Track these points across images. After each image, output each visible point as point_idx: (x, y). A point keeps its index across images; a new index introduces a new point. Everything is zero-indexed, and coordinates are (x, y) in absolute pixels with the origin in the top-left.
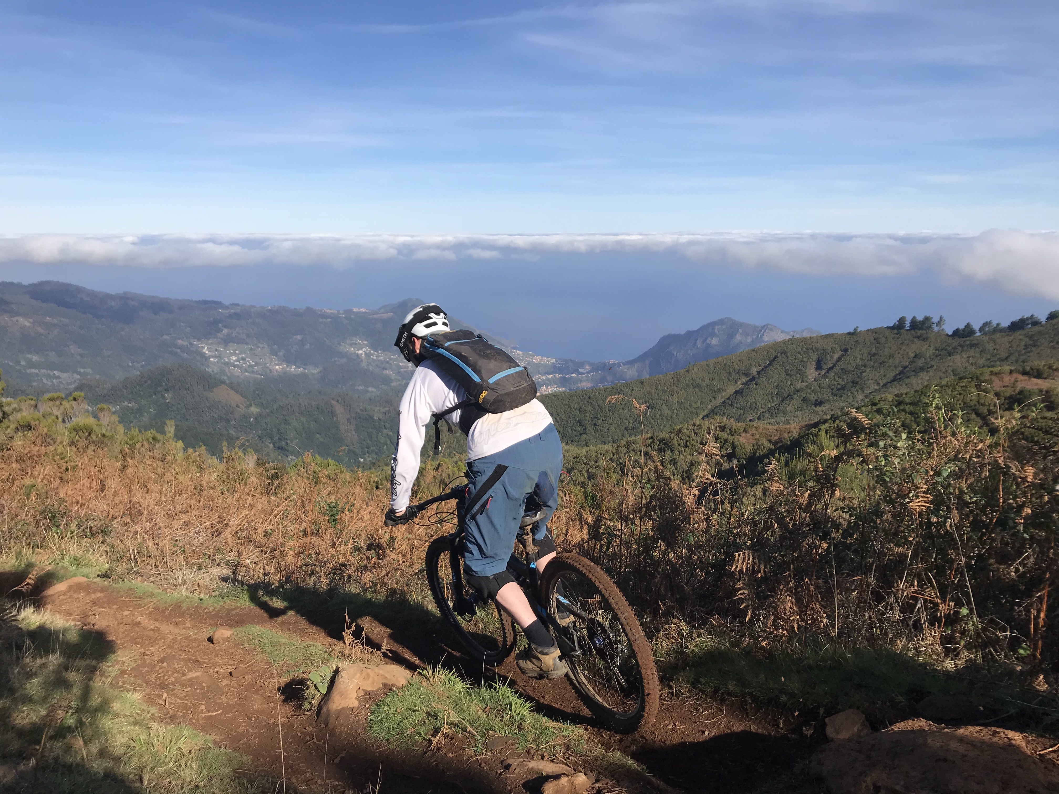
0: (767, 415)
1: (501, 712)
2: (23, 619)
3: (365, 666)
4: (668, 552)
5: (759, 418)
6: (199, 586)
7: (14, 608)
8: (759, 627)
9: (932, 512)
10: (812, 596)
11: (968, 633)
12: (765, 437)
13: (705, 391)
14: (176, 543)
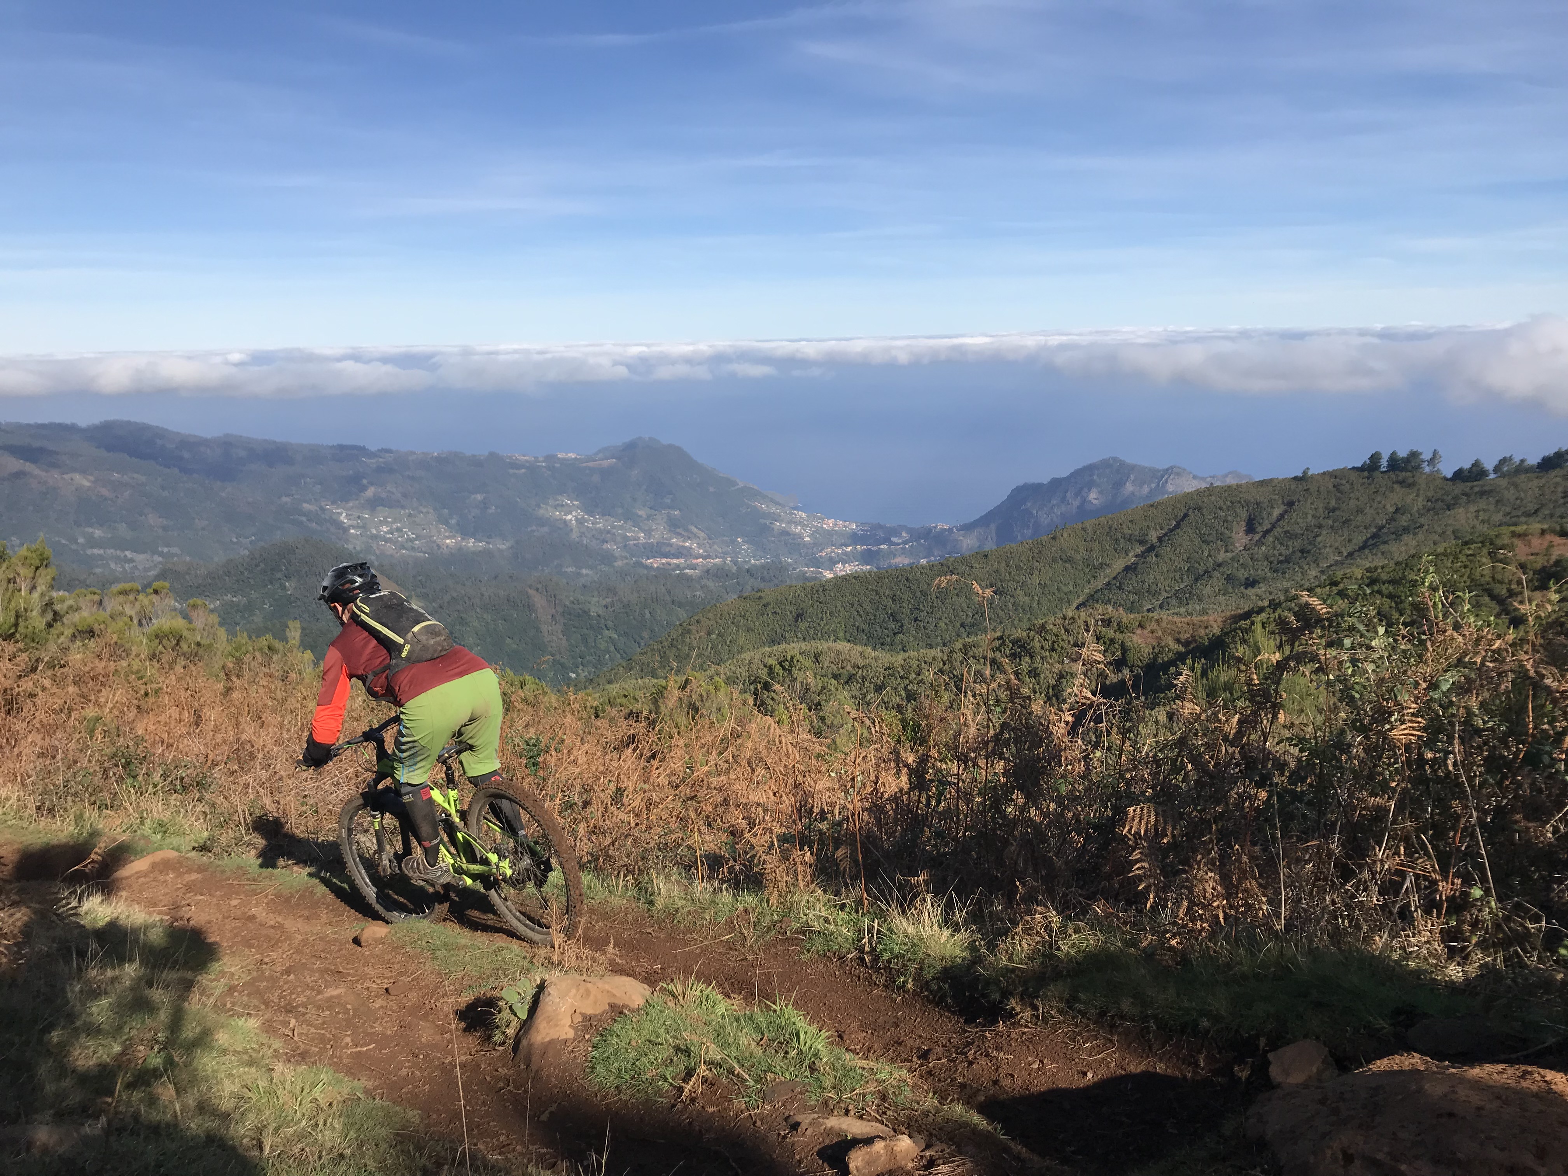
0: (1174, 602)
1: (783, 1046)
2: (86, 913)
3: (583, 978)
4: (1029, 808)
5: (1161, 607)
7: (74, 896)
8: (1166, 918)
9: (1426, 745)
10: (1245, 872)
11: (1483, 925)
12: (1170, 634)
13: (1080, 568)
14: (305, 800)
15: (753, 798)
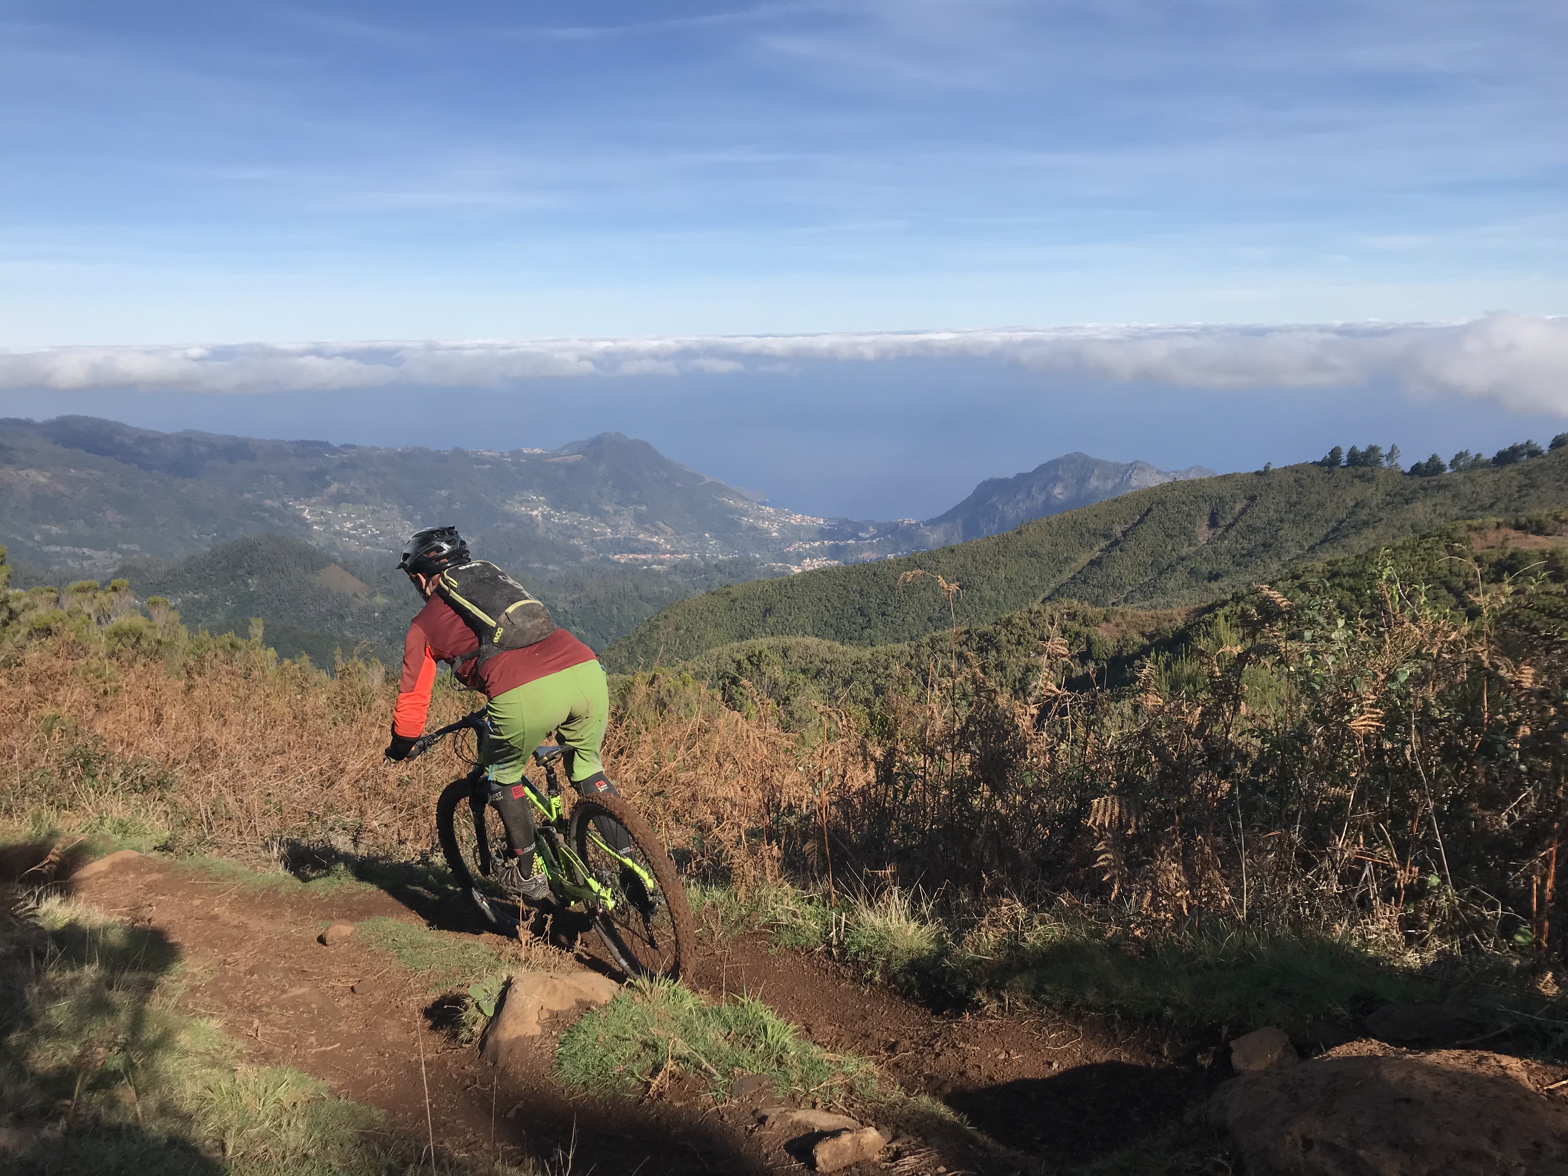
0: (1138, 595)
1: (750, 1041)
2: (45, 915)
3: (550, 974)
4: (995, 801)
5: (1126, 600)
7: (31, 897)
8: (1130, 908)
9: (1385, 735)
10: (1208, 862)
11: (1440, 913)
12: (1134, 627)
13: (1045, 562)
14: (268, 798)
15: (721, 793)
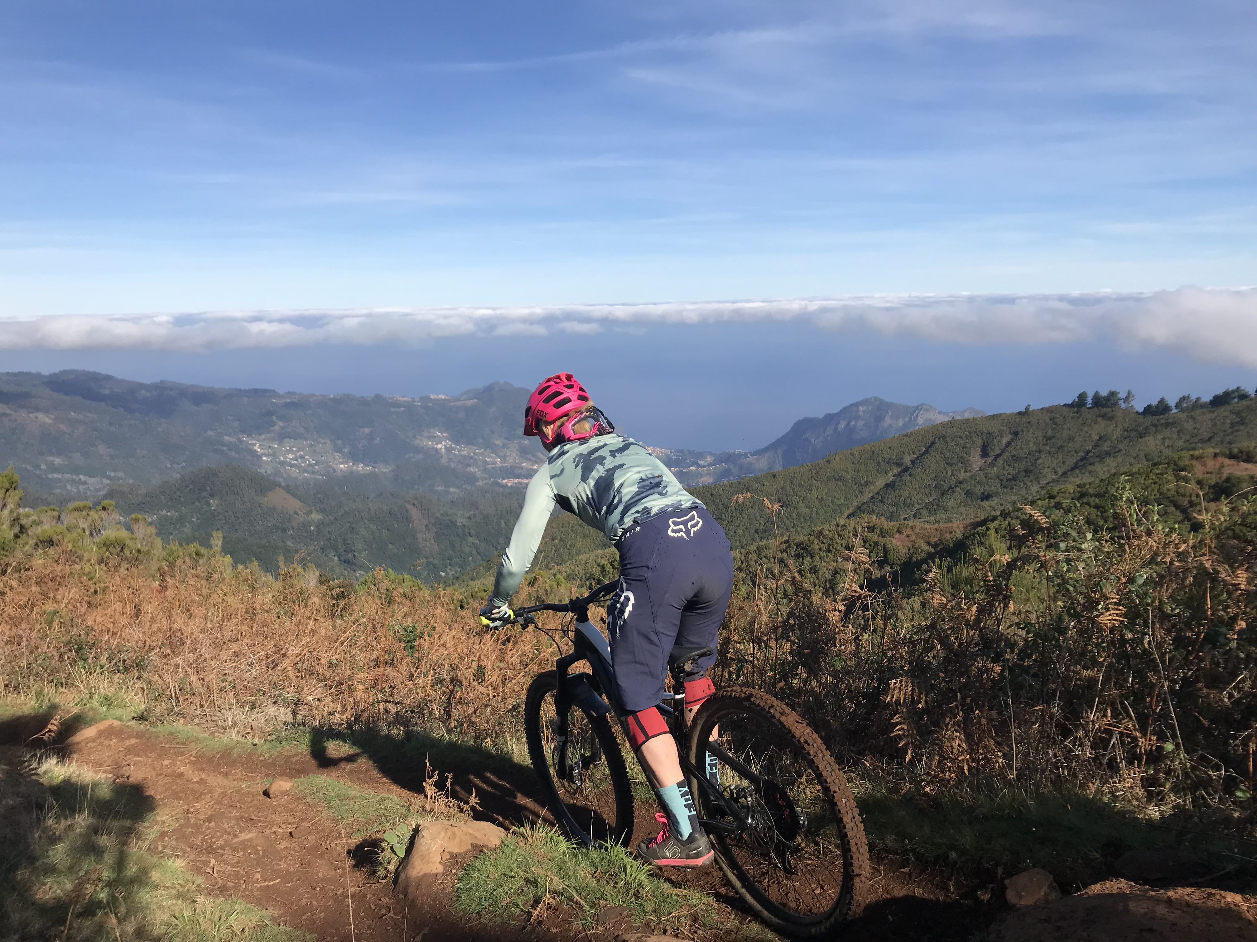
0: (924, 512)
1: (613, 878)
2: (45, 773)
3: (450, 823)
4: (810, 680)
5: (915, 516)
6: (252, 729)
7: (34, 759)
8: (921, 769)
9: (1126, 627)
10: (984, 731)
11: (1175, 773)
12: (922, 538)
13: (849, 485)
14: (225, 677)
